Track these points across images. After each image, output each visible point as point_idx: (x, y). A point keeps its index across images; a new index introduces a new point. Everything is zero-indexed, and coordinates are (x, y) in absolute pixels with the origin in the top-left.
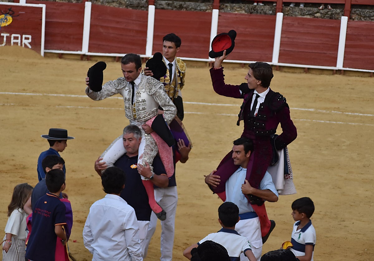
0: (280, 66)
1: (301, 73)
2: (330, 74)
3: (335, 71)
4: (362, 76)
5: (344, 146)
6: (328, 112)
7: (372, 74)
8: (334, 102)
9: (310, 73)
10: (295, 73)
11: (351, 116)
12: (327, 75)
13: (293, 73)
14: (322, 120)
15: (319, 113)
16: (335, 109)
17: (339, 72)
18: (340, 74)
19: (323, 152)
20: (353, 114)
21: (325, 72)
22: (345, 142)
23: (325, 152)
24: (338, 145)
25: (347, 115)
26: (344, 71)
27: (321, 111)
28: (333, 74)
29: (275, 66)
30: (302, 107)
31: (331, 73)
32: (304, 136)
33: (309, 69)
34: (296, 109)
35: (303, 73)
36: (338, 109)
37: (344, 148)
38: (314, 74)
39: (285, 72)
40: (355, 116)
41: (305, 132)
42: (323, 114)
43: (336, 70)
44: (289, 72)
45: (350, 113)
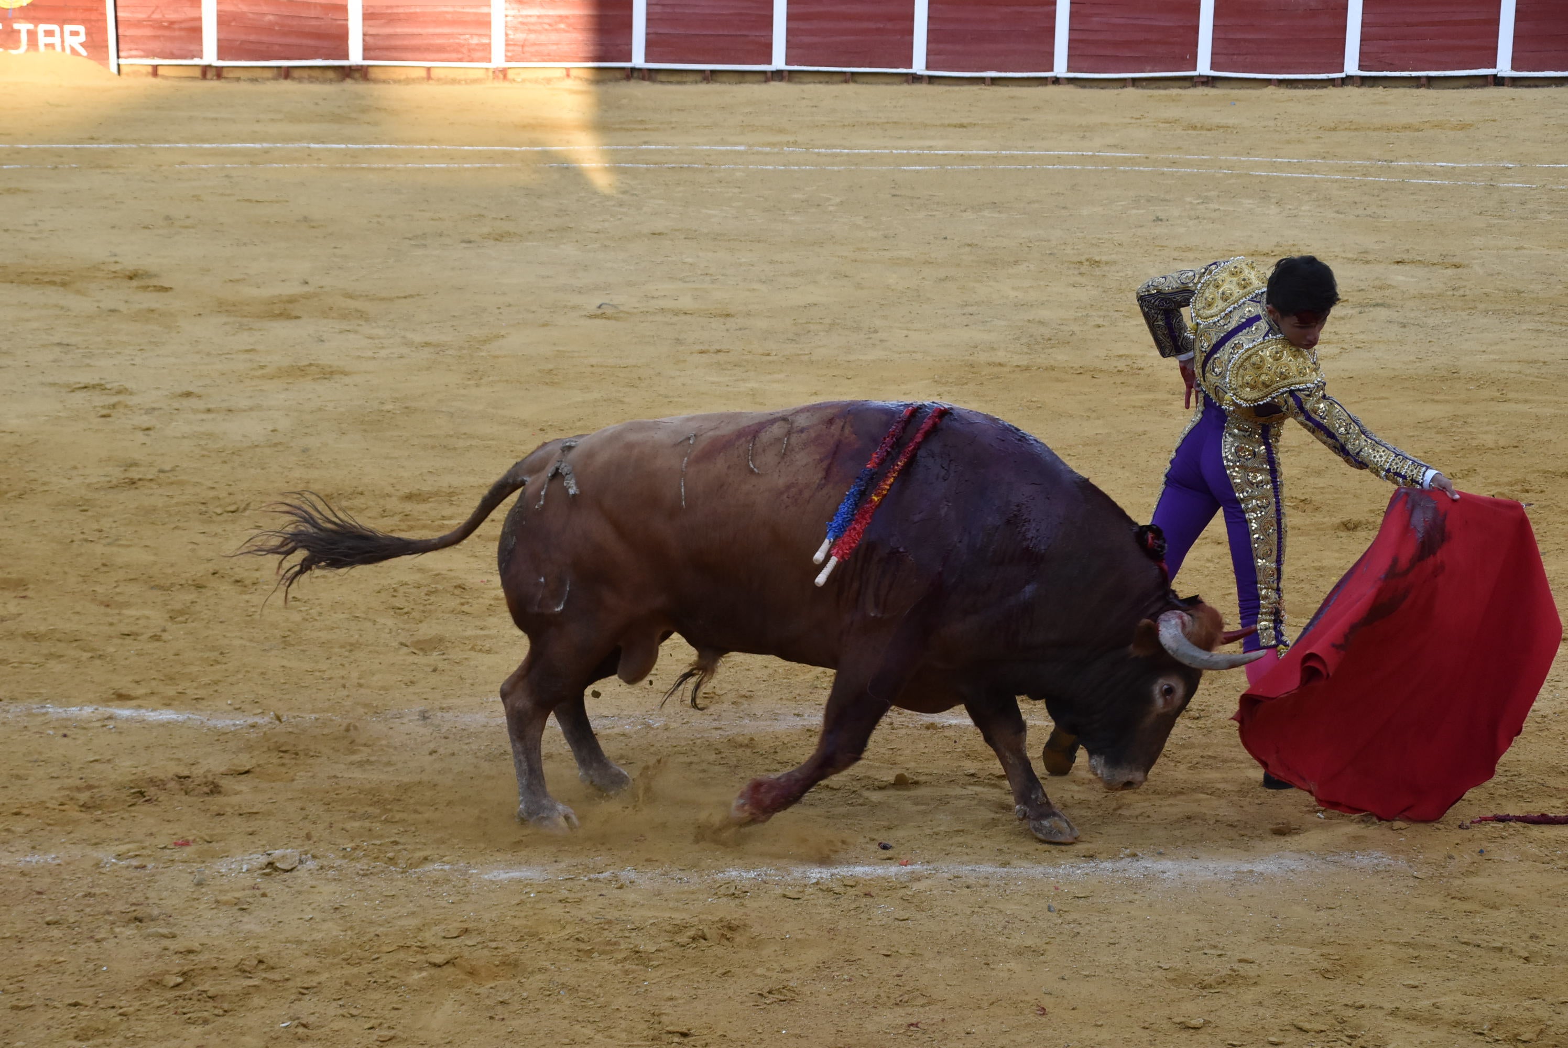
0: (650, 70)
1: (696, 82)
2: (759, 82)
3: (769, 75)
4: (827, 82)
5: (831, 205)
6: (776, 150)
7: (848, 76)
8: (781, 131)
9: (716, 81)
10: (684, 83)
11: (826, 155)
12: (753, 83)
13: (679, 83)
14: (766, 165)
15: (758, 153)
16: (788, 144)
17: (778, 75)
18: (781, 80)
19: (792, 218)
20: (829, 151)
21: (749, 77)
22: (830, 199)
23: (797, 218)
24: (819, 205)
25: (819, 154)
26: (790, 72)
27: (760, 149)
28: (767, 81)
29: (640, 70)
30: (716, 144)
31: (762, 78)
32: (741, 193)
33: (713, 72)
34: (704, 147)
35: (701, 82)
36: (795, 143)
37: (831, 208)
38: (725, 83)
39: (662, 82)
40: (835, 155)
41: (740, 188)
42: (767, 154)
43: (773, 72)
44: (670, 82)
45: (823, 150)
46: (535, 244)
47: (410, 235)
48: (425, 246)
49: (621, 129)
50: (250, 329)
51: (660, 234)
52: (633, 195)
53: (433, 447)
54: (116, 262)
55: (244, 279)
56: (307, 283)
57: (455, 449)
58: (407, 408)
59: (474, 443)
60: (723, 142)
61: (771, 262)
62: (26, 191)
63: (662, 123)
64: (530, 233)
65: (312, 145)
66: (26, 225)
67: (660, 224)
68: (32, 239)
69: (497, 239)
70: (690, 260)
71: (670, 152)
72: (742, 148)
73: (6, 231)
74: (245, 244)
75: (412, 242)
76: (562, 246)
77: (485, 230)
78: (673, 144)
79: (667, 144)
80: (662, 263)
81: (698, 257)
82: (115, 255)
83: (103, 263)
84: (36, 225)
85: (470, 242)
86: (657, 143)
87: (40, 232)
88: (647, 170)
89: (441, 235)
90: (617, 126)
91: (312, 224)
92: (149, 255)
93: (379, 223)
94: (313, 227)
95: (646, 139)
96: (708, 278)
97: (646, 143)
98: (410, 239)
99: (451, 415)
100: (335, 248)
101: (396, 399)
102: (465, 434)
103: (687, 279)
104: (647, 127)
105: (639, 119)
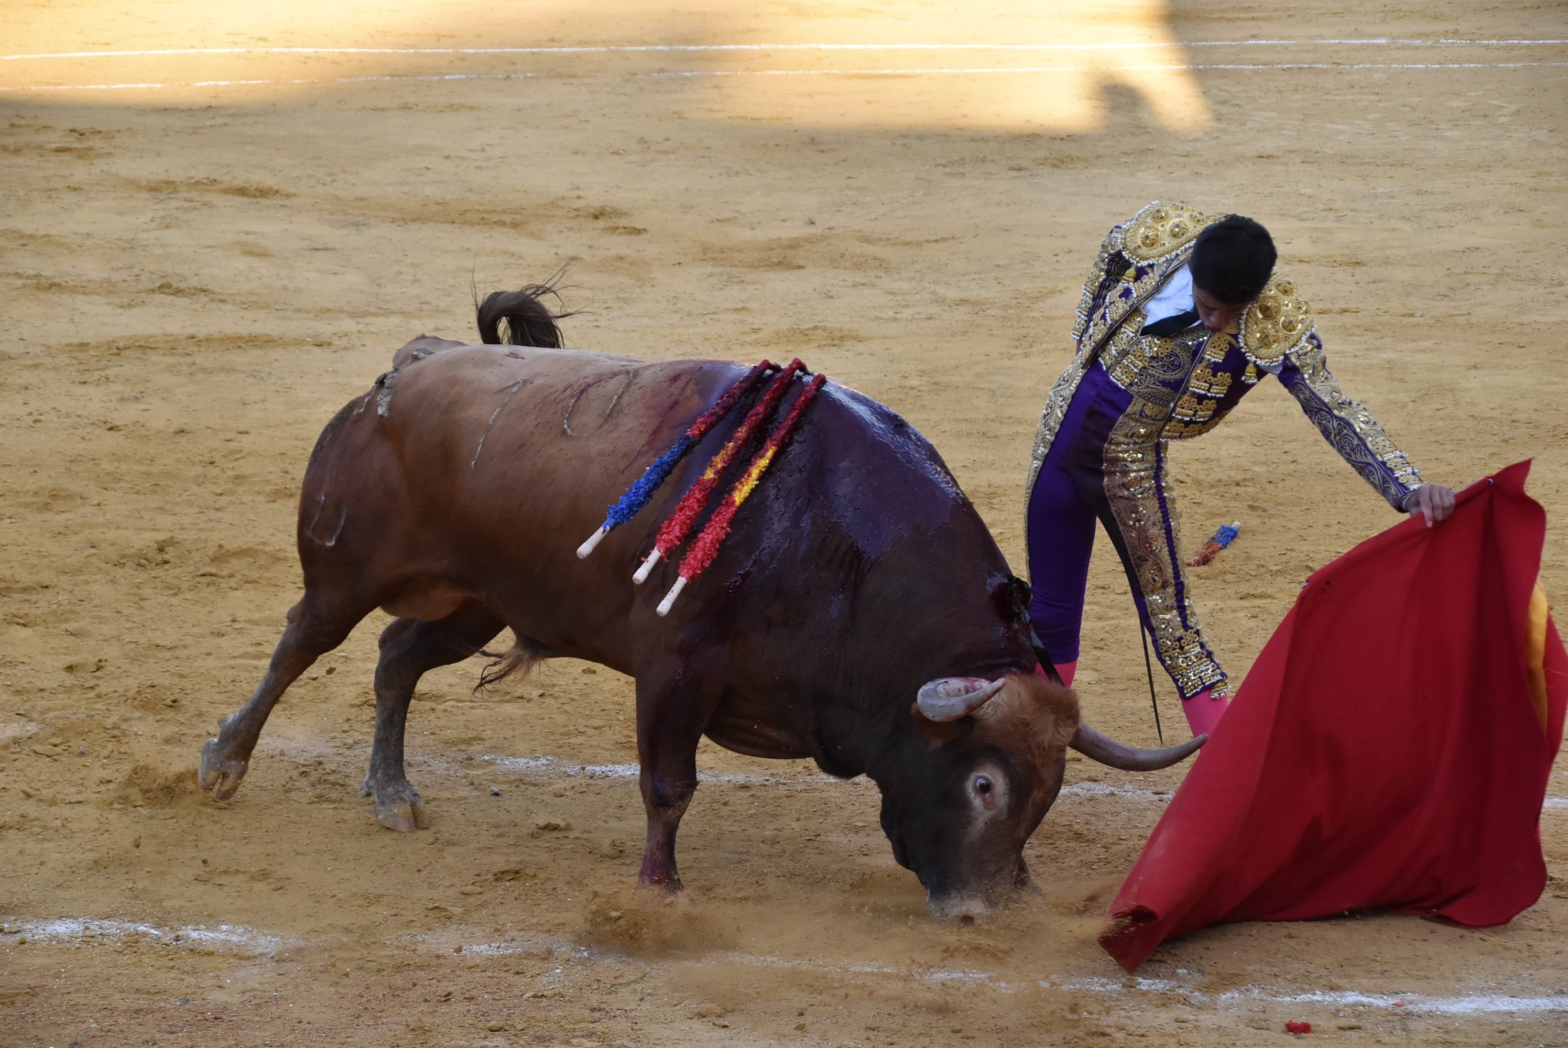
5: (1504, 116)
6: (1429, 43)
8: (1437, 17)
11: (1497, 48)
14: (1415, 63)
15: (1404, 47)
16: (1446, 34)
19: (1449, 134)
20: (1502, 43)
22: (1503, 107)
23: (1456, 134)
24: (1486, 116)
25: (1488, 47)
27: (1407, 42)
30: (1349, 36)
32: (1380, 101)
34: (1332, 41)
36: (1456, 33)
37: (1503, 120)
40: (1512, 48)
41: (1378, 94)
42: (1417, 48)
45: (1494, 42)
46: (1104, 171)
47: (944, 162)
48: (963, 174)
49: (1221, 18)
50: (742, 281)
51: (1269, 157)
52: (1235, 105)
53: (969, 435)
54: (579, 197)
55: (735, 218)
56: (813, 223)
57: (996, 437)
58: (936, 383)
59: (1021, 429)
60: (1357, 34)
61: (1419, 193)
62: (471, 108)
63: (1276, 10)
64: (1098, 157)
65: (823, 46)
66: (471, 151)
67: (1269, 144)
68: (480, 168)
69: (1055, 166)
70: (1308, 191)
71: (1286, 48)
72: (1383, 41)
73: (447, 157)
74: (737, 173)
75: (947, 170)
76: (1140, 174)
77: (1041, 154)
78: (1291, 38)
79: (1282, 38)
80: (1271, 194)
81: (1319, 186)
82: (578, 188)
83: (563, 198)
84: (483, 150)
85: (1020, 169)
86: (1270, 37)
87: (488, 159)
88: (1255, 72)
89: (984, 161)
90: (1217, 16)
91: (822, 147)
92: (619, 187)
93: (904, 145)
94: (823, 151)
95: (1254, 32)
96: (1331, 215)
97: (1253, 37)
98: (944, 166)
99: (993, 392)
100: (850, 178)
101: (922, 373)
102: (1010, 418)
103: (1304, 216)
104: (1255, 15)
105: (1246, 5)
